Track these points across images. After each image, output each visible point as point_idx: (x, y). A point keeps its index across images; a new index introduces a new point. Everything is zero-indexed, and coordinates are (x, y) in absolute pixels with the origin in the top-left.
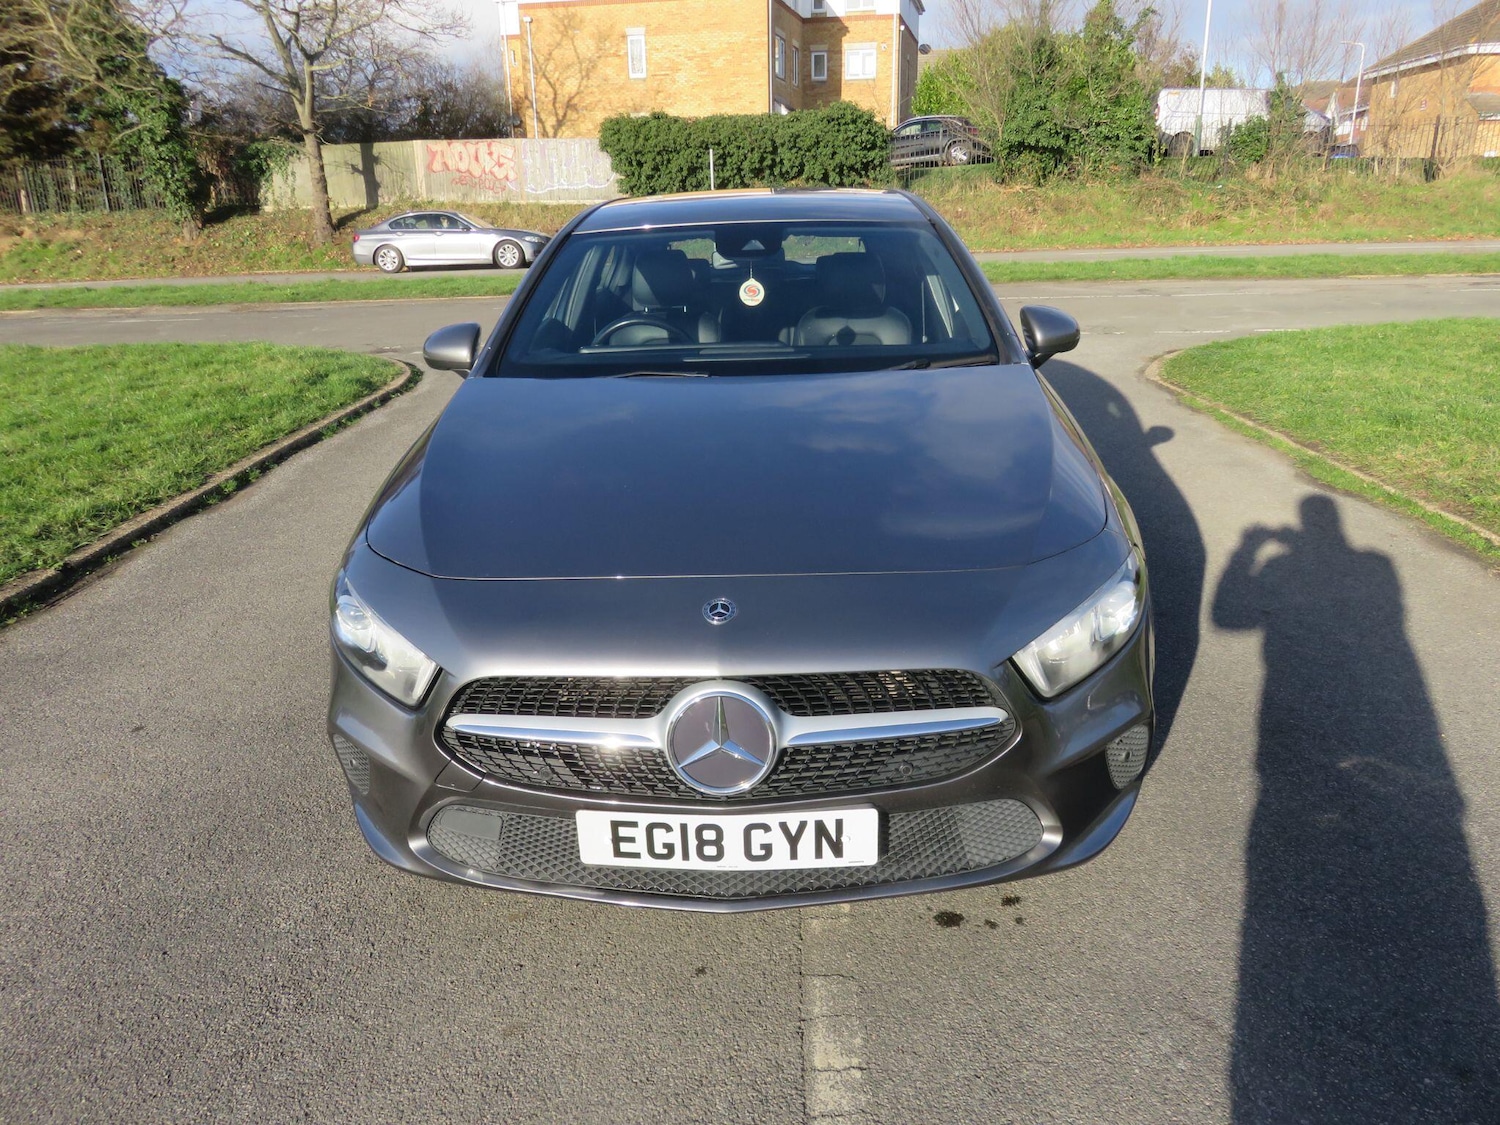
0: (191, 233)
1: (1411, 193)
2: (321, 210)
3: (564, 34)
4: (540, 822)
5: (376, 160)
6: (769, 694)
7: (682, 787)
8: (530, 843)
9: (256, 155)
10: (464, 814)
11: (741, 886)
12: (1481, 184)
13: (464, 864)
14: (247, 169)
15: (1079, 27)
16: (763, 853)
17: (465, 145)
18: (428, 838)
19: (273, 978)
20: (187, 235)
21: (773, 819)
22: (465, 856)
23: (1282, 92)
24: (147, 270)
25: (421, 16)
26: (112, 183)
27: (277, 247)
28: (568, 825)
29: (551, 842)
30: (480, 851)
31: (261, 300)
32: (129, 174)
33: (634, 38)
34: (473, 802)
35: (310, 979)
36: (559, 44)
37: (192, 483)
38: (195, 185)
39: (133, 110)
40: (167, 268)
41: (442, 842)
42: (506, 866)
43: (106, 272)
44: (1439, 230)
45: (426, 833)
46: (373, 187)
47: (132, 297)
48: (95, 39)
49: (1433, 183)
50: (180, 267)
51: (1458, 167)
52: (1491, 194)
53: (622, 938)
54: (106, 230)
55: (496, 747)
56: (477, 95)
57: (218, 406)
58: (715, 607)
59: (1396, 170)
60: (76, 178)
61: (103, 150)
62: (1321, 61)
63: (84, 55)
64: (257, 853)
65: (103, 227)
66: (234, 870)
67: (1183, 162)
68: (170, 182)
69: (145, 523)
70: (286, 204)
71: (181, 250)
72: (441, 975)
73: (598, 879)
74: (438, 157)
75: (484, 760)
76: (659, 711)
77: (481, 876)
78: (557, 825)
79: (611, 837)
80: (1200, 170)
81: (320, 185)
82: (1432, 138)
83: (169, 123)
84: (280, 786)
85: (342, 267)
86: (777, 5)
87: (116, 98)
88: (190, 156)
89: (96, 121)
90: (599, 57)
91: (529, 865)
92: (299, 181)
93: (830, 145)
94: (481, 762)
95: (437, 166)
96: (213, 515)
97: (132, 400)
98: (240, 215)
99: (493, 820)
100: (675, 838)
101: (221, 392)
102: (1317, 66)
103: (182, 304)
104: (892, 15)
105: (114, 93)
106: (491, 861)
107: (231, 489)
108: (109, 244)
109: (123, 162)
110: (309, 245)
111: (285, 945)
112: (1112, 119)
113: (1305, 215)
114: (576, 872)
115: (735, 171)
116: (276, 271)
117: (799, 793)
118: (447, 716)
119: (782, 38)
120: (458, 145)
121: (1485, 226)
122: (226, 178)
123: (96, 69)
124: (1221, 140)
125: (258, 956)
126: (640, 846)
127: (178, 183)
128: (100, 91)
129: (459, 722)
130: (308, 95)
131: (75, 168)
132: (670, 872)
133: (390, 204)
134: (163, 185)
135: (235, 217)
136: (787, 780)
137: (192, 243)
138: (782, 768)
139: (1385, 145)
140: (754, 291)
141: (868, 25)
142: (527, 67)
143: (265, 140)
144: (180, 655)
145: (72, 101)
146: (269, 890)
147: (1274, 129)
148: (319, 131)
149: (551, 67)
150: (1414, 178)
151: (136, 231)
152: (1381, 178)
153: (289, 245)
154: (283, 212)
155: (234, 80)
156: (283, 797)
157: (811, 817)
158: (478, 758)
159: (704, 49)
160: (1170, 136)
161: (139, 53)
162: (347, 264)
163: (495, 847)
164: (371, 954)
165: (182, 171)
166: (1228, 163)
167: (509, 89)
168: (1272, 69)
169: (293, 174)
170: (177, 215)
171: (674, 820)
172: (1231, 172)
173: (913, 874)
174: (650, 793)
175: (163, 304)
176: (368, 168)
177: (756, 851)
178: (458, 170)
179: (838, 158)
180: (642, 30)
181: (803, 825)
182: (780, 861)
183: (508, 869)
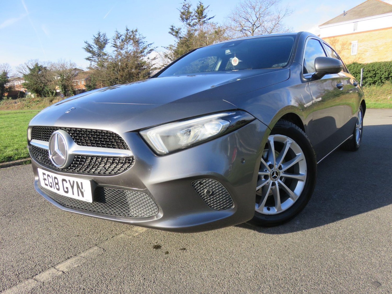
33: (354, 44)
58: (70, 109)
140: (236, 61)
180: (357, 41)
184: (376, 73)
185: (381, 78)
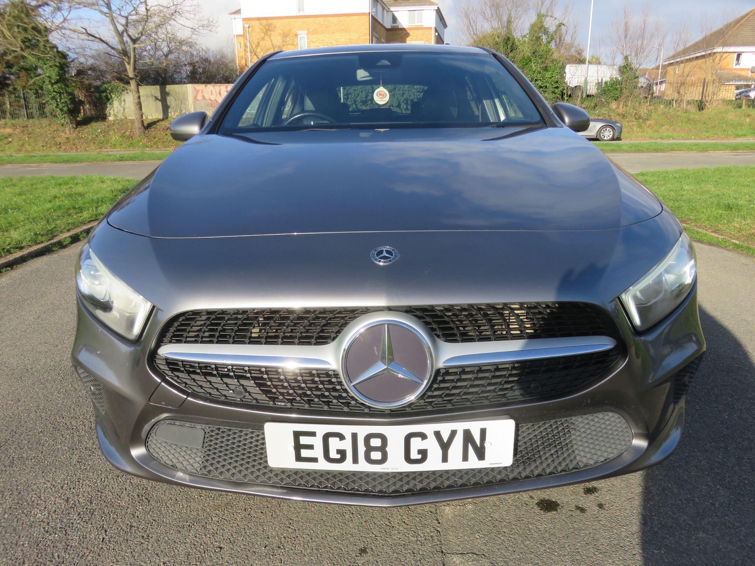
0: (70, 130)
1: (692, 116)
2: (138, 119)
3: (266, 34)
4: (235, 433)
5: (168, 94)
6: (427, 323)
7: (353, 402)
8: (227, 450)
9: (105, 91)
10: (174, 428)
11: (399, 484)
12: (726, 112)
13: (174, 467)
14: (100, 98)
15: (527, 31)
16: (419, 457)
17: (214, 87)
18: (147, 447)
19: (22, 560)
20: (68, 131)
21: (429, 429)
22: (175, 461)
23: (627, 65)
24: (46, 149)
25: (192, 20)
26: (29, 104)
27: (115, 138)
28: (258, 436)
29: (244, 449)
30: (187, 457)
31: (103, 160)
32: (38, 100)
33: (301, 36)
34: (183, 418)
35: (51, 561)
36: (263, 39)
37: (44, 239)
38: (72, 106)
39: (40, 67)
40: (57, 148)
41: (157, 450)
42: (208, 469)
43: (24, 149)
44: (707, 134)
45: (145, 443)
46: (166, 108)
47: (34, 159)
48: (20, 30)
49: (702, 112)
50: (63, 147)
51: (715, 104)
52: (731, 117)
53: (301, 524)
54: (25, 129)
55: (198, 371)
56: (221, 64)
57: (67, 203)
58: (382, 252)
59: (684, 105)
60: (10, 102)
61: (24, 88)
62: (647, 50)
63: (14, 37)
64: (31, 459)
65: (23, 127)
66: (11, 472)
67: (579, 99)
68: (59, 103)
69: (11, 259)
70: (120, 116)
71: (64, 139)
72: (156, 556)
73: (282, 480)
74: (200, 93)
75: (188, 382)
76: (334, 339)
77: (187, 477)
78: (249, 436)
79: (293, 444)
80: (587, 104)
81: (138, 106)
82: (701, 89)
83: (59, 73)
84: (59, 411)
85: (149, 148)
86: (373, 20)
87: (31, 60)
88: (70, 91)
89: (20, 73)
90: (283, 45)
91: (226, 468)
92: (127, 104)
93: (401, 89)
94: (186, 384)
95: (199, 97)
96: (54, 256)
97: (18, 200)
98: (96, 122)
99: (198, 431)
100: (347, 445)
101: (70, 195)
102: (645, 53)
103: (60, 162)
104: (432, 28)
105: (30, 57)
106: (196, 465)
107: (67, 243)
108: (26, 136)
109: (35, 94)
110: (132, 137)
111: (36, 532)
112: (543, 77)
113: (640, 127)
114: (264, 474)
115: (353, 102)
116: (115, 150)
117: (449, 406)
118: (158, 345)
119: (376, 37)
120: (210, 87)
121: (730, 132)
122: (89, 103)
123: (20, 45)
124: (597, 89)
125: (14, 542)
126: (318, 452)
127: (63, 104)
128: (23, 57)
129: (168, 350)
130: (132, 60)
131: (9, 97)
132: (341, 473)
133: (175, 117)
134: (55, 105)
135: (93, 123)
136: (440, 396)
137: (70, 136)
138: (435, 386)
139: (679, 93)
140: (383, 95)
141: (420, 32)
142: (247, 50)
143: (109, 82)
144: (13, 330)
145: (8, 62)
146: (35, 487)
147: (624, 83)
148: (138, 78)
149: (259, 50)
150: (693, 109)
151: (41, 129)
152: (677, 109)
153: (121, 137)
154: (118, 120)
155: (94, 53)
156: (59, 419)
157: (460, 427)
158: (184, 380)
159: (337, 42)
160: (571, 87)
161: (44, 38)
162: (151, 146)
163: (199, 454)
164: (103, 539)
165: (65, 98)
166: (601, 100)
167: (237, 62)
168: (622, 54)
169: (124, 101)
170: (63, 121)
171: (347, 430)
172: (602, 105)
173: (536, 473)
174: (326, 408)
175: (51, 162)
176: (163, 98)
177: (414, 455)
178: (210, 100)
179: (406, 96)
180: (306, 32)
181: (453, 433)
182: (434, 463)
183: (209, 472)
184: (347, 93)
185: (355, 101)
